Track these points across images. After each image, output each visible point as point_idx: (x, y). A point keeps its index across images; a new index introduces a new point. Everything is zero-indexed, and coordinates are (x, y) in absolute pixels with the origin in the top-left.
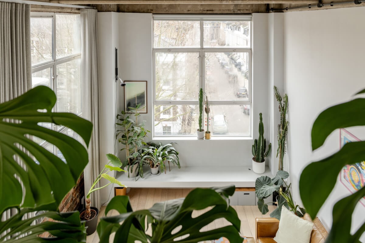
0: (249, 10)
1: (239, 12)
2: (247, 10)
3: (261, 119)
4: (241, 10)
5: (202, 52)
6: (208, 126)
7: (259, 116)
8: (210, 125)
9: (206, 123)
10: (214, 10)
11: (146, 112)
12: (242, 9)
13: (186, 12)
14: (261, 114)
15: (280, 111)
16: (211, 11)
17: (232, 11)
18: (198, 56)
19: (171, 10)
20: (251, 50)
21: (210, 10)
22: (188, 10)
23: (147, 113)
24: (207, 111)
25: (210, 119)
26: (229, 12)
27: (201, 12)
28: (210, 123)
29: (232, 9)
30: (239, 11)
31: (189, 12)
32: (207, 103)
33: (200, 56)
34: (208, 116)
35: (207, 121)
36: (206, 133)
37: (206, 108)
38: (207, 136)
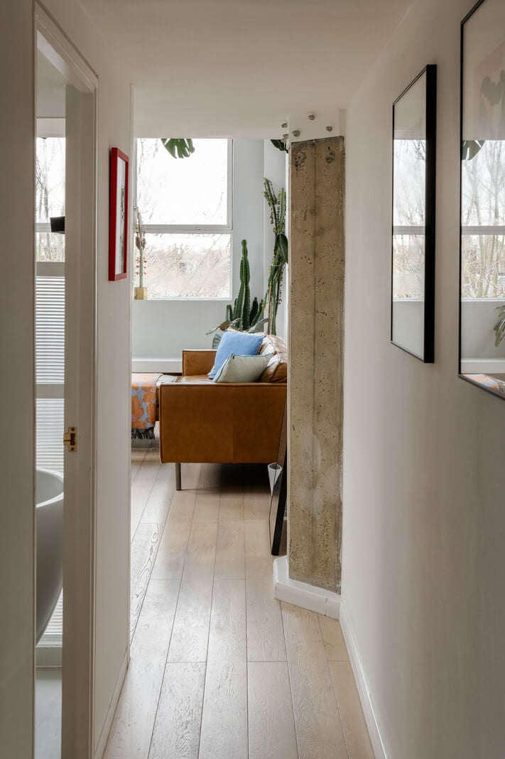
3: (245, 252)
6: (141, 276)
7: (242, 247)
8: (145, 274)
9: (138, 270)
14: (244, 243)
15: (272, 223)
24: (140, 244)
25: (145, 262)
28: (144, 270)
32: (141, 229)
34: (141, 254)
35: (139, 264)
36: (136, 289)
37: (137, 239)
38: (139, 294)
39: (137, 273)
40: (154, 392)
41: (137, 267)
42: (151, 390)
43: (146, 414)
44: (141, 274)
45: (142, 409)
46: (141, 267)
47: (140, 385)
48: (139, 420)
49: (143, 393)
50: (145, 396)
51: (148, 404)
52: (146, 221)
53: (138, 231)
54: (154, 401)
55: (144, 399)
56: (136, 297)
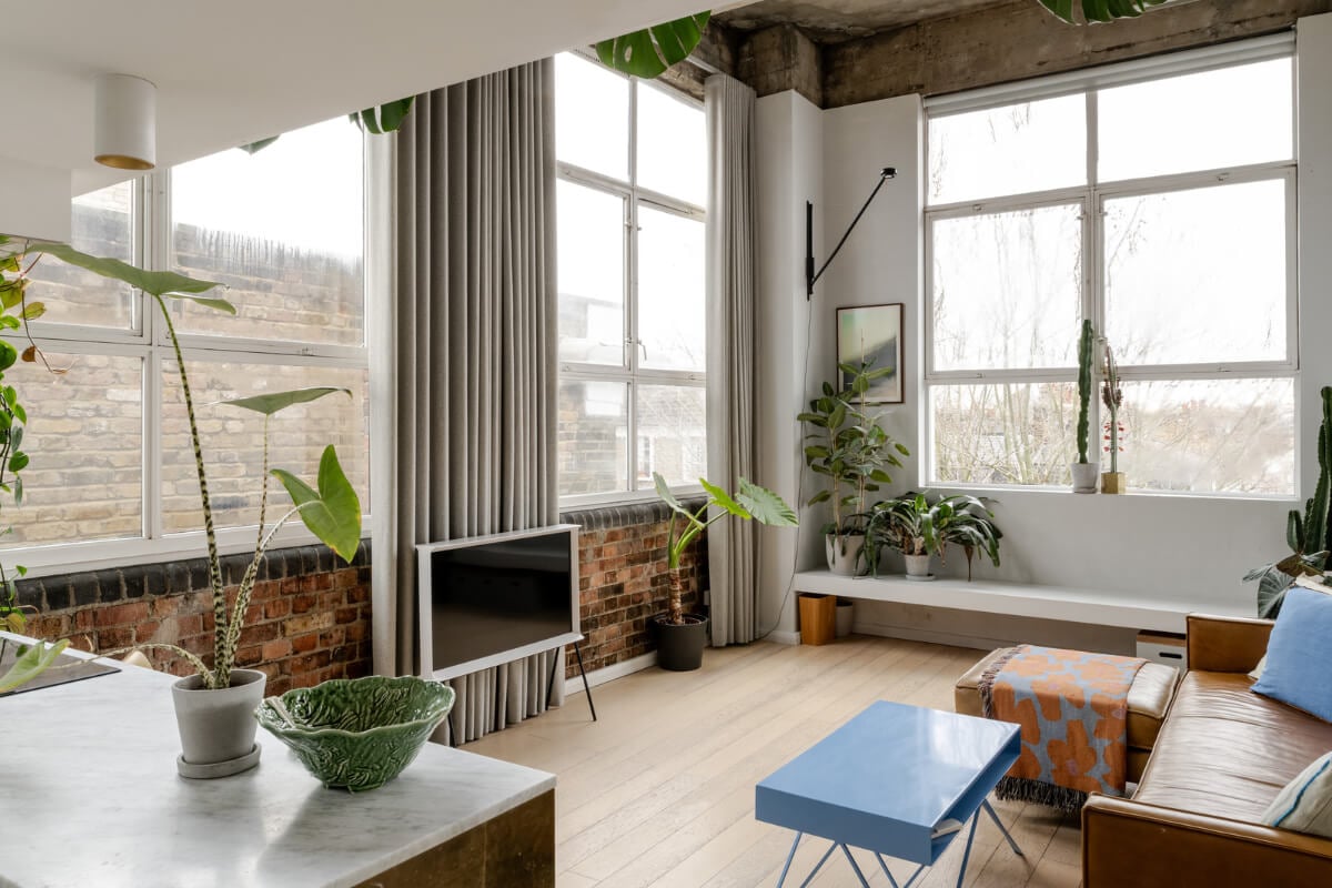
0: (1281, 14)
1: (1237, 30)
2: (1272, 15)
4: (1245, 21)
5: (1091, 200)
6: (1113, 455)
8: (1122, 450)
9: (1108, 443)
10: (1134, 44)
11: (899, 399)
12: (1250, 16)
13: (1031, 68)
16: (1123, 50)
17: (1209, 32)
18: (1079, 214)
19: (983, 74)
20: (1296, 165)
21: (1119, 47)
22: (1041, 64)
23: (902, 402)
24: (1112, 399)
25: (1122, 429)
26: (1196, 40)
27: (1086, 58)
28: (1119, 444)
29: (1209, 24)
30: (1237, 26)
31: (1043, 70)
32: (1112, 375)
33: (1084, 212)
34: (1113, 416)
35: (1109, 434)
36: (1104, 475)
37: (1106, 390)
38: (1111, 485)
39: (1107, 449)
40: (1121, 717)
41: (1107, 438)
42: (1113, 713)
43: (1102, 764)
44: (1113, 449)
45: (1093, 752)
46: (1113, 438)
47: (1088, 698)
48: (1087, 774)
49: (1095, 718)
50: (1101, 725)
51: (1107, 743)
52: (1120, 361)
53: (1107, 377)
54: (1121, 739)
55: (1099, 732)
56: (1104, 490)
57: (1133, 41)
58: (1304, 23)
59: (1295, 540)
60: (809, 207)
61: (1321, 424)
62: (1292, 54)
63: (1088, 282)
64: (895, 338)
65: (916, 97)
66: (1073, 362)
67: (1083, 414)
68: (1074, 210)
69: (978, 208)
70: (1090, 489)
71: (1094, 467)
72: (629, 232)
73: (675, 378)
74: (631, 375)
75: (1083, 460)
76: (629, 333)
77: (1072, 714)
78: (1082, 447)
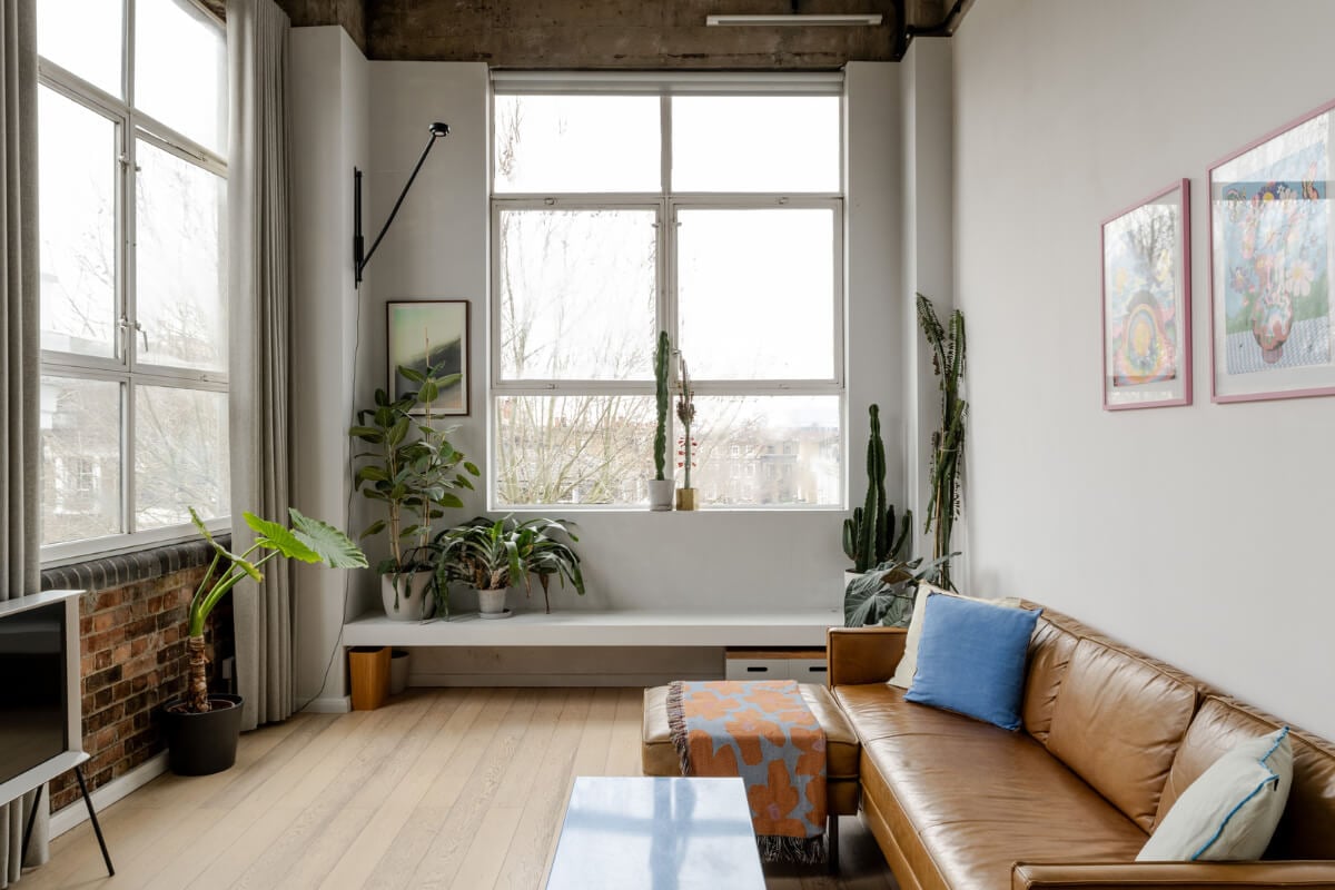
0: (834, 55)
1: (797, 61)
2: (826, 54)
3: (875, 426)
4: (804, 54)
5: (666, 207)
6: (687, 470)
7: (869, 418)
8: (694, 465)
9: (682, 459)
10: (708, 56)
11: (465, 412)
12: (807, 51)
13: (608, 61)
14: (874, 410)
15: (937, 372)
16: (698, 60)
17: (773, 58)
18: (654, 222)
19: (557, 55)
20: (842, 198)
21: (695, 56)
22: (617, 57)
23: (468, 414)
24: (686, 414)
25: (694, 445)
26: (763, 64)
27: (662, 60)
28: (692, 459)
29: (773, 50)
30: (797, 58)
31: (620, 63)
32: (687, 389)
33: (659, 220)
34: (688, 431)
35: (683, 449)
36: (680, 492)
37: (680, 405)
38: (686, 501)
39: (680, 465)
40: (822, 749)
41: (681, 453)
42: (814, 747)
43: (804, 801)
44: (687, 465)
45: (795, 791)
46: (687, 453)
47: (787, 734)
48: (790, 816)
49: (797, 753)
50: (802, 760)
51: (809, 778)
52: (695, 375)
53: (682, 392)
54: (822, 772)
55: (799, 770)
56: (680, 507)
57: (706, 52)
58: (851, 66)
59: (851, 547)
60: (358, 175)
61: (869, 438)
62: (840, 93)
63: (663, 292)
64: (459, 340)
65: (483, 66)
66: (650, 376)
67: (661, 429)
68: (649, 217)
69: (551, 202)
70: (667, 507)
71: (671, 483)
72: (124, 171)
73: (186, 379)
74: (125, 371)
75: (660, 477)
76: (124, 313)
77: (772, 754)
78: (660, 463)
